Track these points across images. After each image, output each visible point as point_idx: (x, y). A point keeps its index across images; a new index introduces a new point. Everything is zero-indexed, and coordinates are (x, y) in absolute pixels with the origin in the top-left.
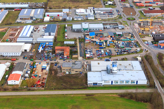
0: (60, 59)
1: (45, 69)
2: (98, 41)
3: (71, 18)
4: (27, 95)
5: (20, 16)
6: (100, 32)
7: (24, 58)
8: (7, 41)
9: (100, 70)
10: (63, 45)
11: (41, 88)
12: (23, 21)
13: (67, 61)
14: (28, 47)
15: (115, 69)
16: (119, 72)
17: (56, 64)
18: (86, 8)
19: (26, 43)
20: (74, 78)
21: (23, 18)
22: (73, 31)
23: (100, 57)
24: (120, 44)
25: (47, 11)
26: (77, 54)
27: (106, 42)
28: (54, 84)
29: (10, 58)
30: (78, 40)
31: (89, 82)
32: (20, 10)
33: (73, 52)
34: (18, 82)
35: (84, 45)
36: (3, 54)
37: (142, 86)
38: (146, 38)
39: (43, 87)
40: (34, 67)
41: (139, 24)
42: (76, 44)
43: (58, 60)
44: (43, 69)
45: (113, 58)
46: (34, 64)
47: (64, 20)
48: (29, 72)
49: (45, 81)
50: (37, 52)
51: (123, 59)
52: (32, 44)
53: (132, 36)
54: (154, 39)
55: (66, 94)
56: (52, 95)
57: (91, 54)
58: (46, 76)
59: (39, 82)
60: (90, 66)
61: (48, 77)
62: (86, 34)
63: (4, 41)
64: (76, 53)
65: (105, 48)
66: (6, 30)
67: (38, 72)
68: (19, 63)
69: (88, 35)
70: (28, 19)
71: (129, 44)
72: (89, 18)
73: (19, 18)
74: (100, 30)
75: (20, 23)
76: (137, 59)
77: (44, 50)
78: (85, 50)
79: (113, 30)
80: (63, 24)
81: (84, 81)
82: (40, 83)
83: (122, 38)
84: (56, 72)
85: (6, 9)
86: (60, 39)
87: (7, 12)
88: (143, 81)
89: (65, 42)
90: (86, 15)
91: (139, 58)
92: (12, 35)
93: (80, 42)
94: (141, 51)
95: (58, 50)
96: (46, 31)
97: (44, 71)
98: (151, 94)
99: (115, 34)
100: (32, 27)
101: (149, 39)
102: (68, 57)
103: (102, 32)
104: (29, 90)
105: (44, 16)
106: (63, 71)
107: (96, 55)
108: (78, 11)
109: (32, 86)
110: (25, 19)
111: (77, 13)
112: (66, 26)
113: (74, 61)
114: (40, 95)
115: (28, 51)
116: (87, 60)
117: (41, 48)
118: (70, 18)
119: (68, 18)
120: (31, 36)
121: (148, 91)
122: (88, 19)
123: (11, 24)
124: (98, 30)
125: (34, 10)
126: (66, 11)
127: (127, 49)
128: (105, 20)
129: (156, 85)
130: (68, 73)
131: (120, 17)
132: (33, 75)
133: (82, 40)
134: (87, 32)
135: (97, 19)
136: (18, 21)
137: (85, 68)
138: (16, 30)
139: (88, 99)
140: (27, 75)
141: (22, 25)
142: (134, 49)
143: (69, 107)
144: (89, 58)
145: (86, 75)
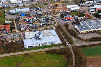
0: (4, 33)
2: (27, 19)
3: (8, 6)
6: (28, 14)
9: (32, 37)
10: (5, 24)
13: (9, 34)
15: (41, 36)
16: (43, 38)
17: (2, 36)
20: (15, 44)
22: (11, 14)
23: (30, 29)
24: (42, 20)
26: (15, 29)
27: (32, 19)
28: (3, 50)
30: (14, 20)
31: (25, 46)
33: (12, 28)
35: (19, 23)
37: (58, 45)
38: (57, 15)
41: (51, 7)
42: (13, 22)
43: (3, 34)
45: (38, 29)
47: (3, 8)
51: (44, 29)
53: (48, 15)
54: (61, 15)
55: (11, 56)
56: (2, 57)
57: (24, 28)
60: (24, 36)
62: (19, 15)
64: (14, 28)
65: (32, 23)
69: (20, 16)
71: (47, 20)
72: (20, 5)
74: (28, 12)
76: (53, 29)
78: (20, 26)
79: (36, 12)
80: (3, 10)
81: (22, 46)
83: (42, 16)
84: (3, 42)
86: (2, 20)
88: (58, 41)
89: (6, 22)
90: (17, 3)
91: (54, 28)
93: (16, 21)
94: (55, 23)
95: (2, 27)
98: (65, 49)
99: (37, 14)
101: (58, 16)
102: (9, 32)
103: (29, 14)
106: (7, 41)
107: (27, 28)
111: (11, 3)
112: (5, 11)
113: (13, 33)
116: (22, 32)
118: (7, 6)
119: (6, 6)
121: (62, 47)
122: (19, 6)
124: (26, 12)
126: (4, 1)
127: (46, 22)
128: (30, 6)
129: (67, 43)
130: (11, 42)
131: (39, 3)
133: (17, 20)
134: (19, 14)
135: (24, 5)
137: (22, 37)
139: (26, 57)
142: (50, 22)
143: (15, 63)
144: (23, 31)
145: (23, 41)
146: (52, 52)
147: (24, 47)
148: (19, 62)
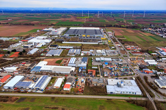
0: (91, 76)
2: (110, 67)
5: (69, 52)
7: (72, 75)
8: (63, 66)
9: (114, 84)
10: (91, 69)
11: (81, 93)
13: (95, 78)
14: (73, 69)
15: (122, 84)
16: (124, 87)
17: (89, 79)
18: (101, 50)
19: (73, 67)
20: (99, 88)
21: (71, 53)
22: (96, 61)
23: (112, 77)
24: (122, 69)
25: (82, 51)
27: (114, 68)
28: (89, 91)
29: (65, 75)
30: (99, 66)
31: (108, 92)
32: (69, 50)
33: (97, 73)
34: (69, 89)
35: (103, 69)
36: (61, 72)
37: (139, 96)
38: (135, 67)
39: (83, 93)
40: (77, 81)
41: (130, 59)
42: (98, 68)
45: (119, 78)
46: (77, 79)
47: (91, 55)
48: (75, 83)
49: (83, 89)
50: (78, 73)
51: (125, 79)
52: (76, 67)
53: (127, 65)
54: (140, 67)
57: (107, 75)
58: (84, 86)
60: (107, 81)
63: (61, 65)
64: (99, 73)
65: (114, 71)
66: (62, 60)
67: (79, 83)
69: (104, 64)
70: (73, 54)
71: (127, 70)
72: (103, 55)
74: (110, 61)
76: (133, 79)
77: (82, 71)
78: (103, 72)
79: (117, 62)
80: (90, 57)
81: (105, 90)
82: (81, 90)
83: (122, 66)
84: (89, 84)
85: (62, 48)
86: (89, 65)
87: (62, 50)
88: (139, 93)
89: (93, 67)
90: (102, 53)
91: (134, 78)
92: (65, 62)
94: (134, 74)
95: (89, 71)
96: (82, 61)
97: (83, 83)
98: (146, 102)
99: (118, 64)
100: (75, 58)
101: (137, 68)
102: (95, 76)
103: (111, 63)
104: (75, 94)
105: (81, 53)
106: (93, 84)
107: (110, 75)
108: (97, 51)
109: (76, 92)
112: (92, 58)
113: (98, 78)
115: (74, 71)
117: (80, 70)
119: (93, 54)
120: (75, 63)
121: (143, 99)
123: (64, 56)
125: (76, 50)
126: (92, 51)
127: (126, 72)
128: (112, 56)
129: (147, 96)
130: (95, 85)
131: (119, 55)
132: (77, 85)
133: (101, 67)
134: (103, 62)
135: (107, 55)
136: (68, 55)
137: (105, 82)
138: (67, 60)
139: (108, 102)
140: (74, 85)
141: (70, 57)
142: (130, 73)
143: (98, 106)
144: (106, 77)
145: (106, 87)
146: (133, 102)
147: (106, 92)
148: (102, 106)
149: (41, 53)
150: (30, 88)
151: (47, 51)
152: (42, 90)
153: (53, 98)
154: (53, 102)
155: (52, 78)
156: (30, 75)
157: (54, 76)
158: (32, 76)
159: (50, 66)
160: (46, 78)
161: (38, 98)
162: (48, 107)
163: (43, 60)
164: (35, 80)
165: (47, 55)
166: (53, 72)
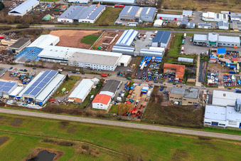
0: (169, 82)
1: (145, 93)
2: (228, 62)
3: (194, 25)
4: (116, 126)
5: (122, 15)
6: (233, 50)
7: (119, 74)
8: (98, 49)
9: (226, 105)
10: (176, 62)
11: (136, 119)
12: (124, 23)
13: (179, 85)
14: (126, 60)
17: (163, 88)
18: (218, 12)
19: (124, 53)
20: (185, 111)
21: (125, 18)
22: (194, 44)
23: (229, 86)
25: (159, 12)
26: (195, 78)
28: (156, 116)
29: (100, 73)
30: (199, 58)
31: (205, 120)
32: (122, 7)
33: (189, 74)
34: (106, 107)
35: (207, 66)
36: (91, 66)
39: (139, 118)
40: (130, 89)
42: (195, 63)
43: (166, 83)
44: (142, 93)
46: (131, 84)
47: (183, 27)
48: (123, 95)
49: (143, 110)
50: (137, 69)
52: (133, 56)
55: (170, 133)
56: (151, 130)
57: (215, 80)
58: (145, 104)
59: (135, 109)
60: (211, 97)
61: (148, 105)
62: (212, 49)
63: (94, 49)
64: (193, 75)
65: (238, 73)
66: (99, 34)
67: (136, 96)
68: (111, 81)
69: (215, 51)
70: (132, 21)
72: (220, 27)
73: (120, 18)
74: (235, 46)
75: (120, 25)
77: (148, 67)
78: (208, 73)
80: (180, 32)
81: (199, 118)
82: (136, 112)
84: (161, 100)
85: (104, 4)
86: (172, 53)
87: (104, 8)
89: (180, 59)
90: (217, 23)
92: (107, 41)
93: (202, 61)
95: (167, 68)
96: (154, 40)
97: (144, 96)
100: (136, 32)
102: (180, 81)
103: (236, 50)
104: (120, 119)
105: (155, 18)
106: (170, 99)
107: (222, 82)
108: (205, 15)
109: (123, 115)
110: (128, 20)
111: (203, 19)
112: (185, 35)
113: (188, 87)
114: (133, 128)
115: (126, 65)
116: (208, 88)
117: (144, 63)
118: (192, 24)
119: (189, 24)
120: (132, 45)
122: (218, 29)
123: (107, 25)
124: (231, 45)
125: (141, 9)
126: (188, 13)
130: (177, 103)
132: (127, 99)
133: (205, 59)
134: (214, 47)
135: (232, 29)
136: (118, 22)
137: (204, 98)
138: (113, 35)
139: (201, 143)
140: (119, 99)
141: (122, 28)
143: (172, 151)
144: (211, 85)
145: (204, 109)
147: (202, 120)
148: (183, 151)
149: (46, 13)
150: (12, 97)
151: (62, 8)
152: (39, 104)
153: (64, 123)
154: (64, 132)
155: (67, 78)
156: (14, 67)
157: (73, 73)
158: (17, 69)
159: (65, 49)
160: (52, 76)
161: (31, 121)
162: (51, 141)
163: (48, 31)
164: (24, 80)
165: (59, 20)
166: (71, 64)
